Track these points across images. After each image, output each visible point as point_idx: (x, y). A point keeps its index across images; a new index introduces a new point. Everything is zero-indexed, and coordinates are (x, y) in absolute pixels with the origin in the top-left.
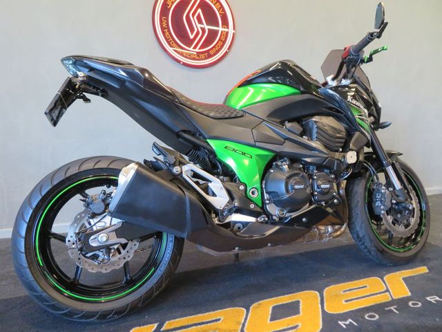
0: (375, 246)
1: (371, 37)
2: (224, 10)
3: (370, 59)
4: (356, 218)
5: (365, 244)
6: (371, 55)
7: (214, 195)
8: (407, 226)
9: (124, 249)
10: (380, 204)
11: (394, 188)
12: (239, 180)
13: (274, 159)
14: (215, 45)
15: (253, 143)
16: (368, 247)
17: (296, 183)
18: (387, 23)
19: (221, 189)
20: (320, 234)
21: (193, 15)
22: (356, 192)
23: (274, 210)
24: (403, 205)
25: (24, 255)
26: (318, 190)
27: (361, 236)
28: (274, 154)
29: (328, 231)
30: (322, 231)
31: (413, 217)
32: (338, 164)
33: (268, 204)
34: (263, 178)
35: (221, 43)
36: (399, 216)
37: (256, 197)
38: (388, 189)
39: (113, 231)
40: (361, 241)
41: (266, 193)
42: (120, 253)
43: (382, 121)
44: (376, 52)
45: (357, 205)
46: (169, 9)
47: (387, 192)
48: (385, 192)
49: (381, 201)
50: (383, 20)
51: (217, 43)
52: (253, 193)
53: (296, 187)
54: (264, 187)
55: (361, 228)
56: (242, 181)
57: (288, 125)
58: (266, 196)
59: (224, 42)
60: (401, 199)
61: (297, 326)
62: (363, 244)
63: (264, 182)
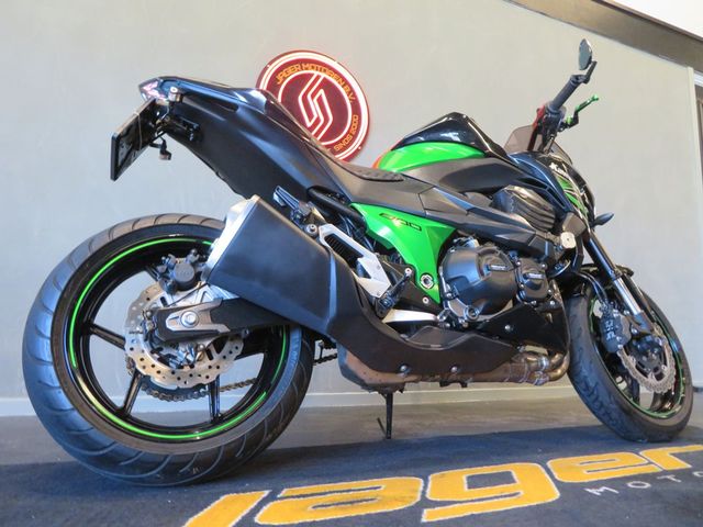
0: (617, 402)
1: (575, 82)
2: (354, 95)
3: (575, 121)
4: (580, 357)
5: (600, 399)
6: (576, 113)
7: (366, 275)
8: (659, 377)
9: (218, 351)
10: (613, 335)
11: (631, 313)
12: (403, 260)
13: (455, 235)
14: (342, 139)
15: (421, 211)
16: (605, 404)
17: (494, 262)
18: (595, 63)
19: (378, 267)
20: (529, 368)
21: (313, 96)
22: (575, 316)
23: (461, 311)
24: (649, 338)
25: (49, 342)
26: (526, 281)
27: (592, 384)
28: (452, 229)
29: (542, 365)
30: (533, 365)
31: (665, 364)
32: (550, 248)
33: (450, 299)
34: (439, 262)
35: (349, 138)
36: (644, 358)
37: (432, 288)
38: (622, 313)
39: (205, 310)
40: (593, 393)
41: (447, 282)
42: (211, 358)
43: (597, 213)
44: (583, 106)
45: (579, 336)
46: (280, 85)
47: (622, 317)
48: (619, 317)
49: (615, 331)
50: (591, 58)
51: (345, 137)
52: (426, 281)
53: (494, 267)
54: (441, 274)
55: (591, 370)
56: (407, 261)
57: (470, 195)
58: (446, 288)
59: (355, 137)
60: (644, 329)
61: (518, 494)
62: (597, 399)
63: (441, 268)
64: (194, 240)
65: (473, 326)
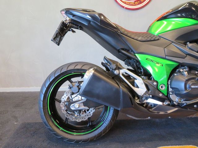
7: (137, 87)
9: (88, 111)
12: (153, 78)
13: (178, 67)
17: (193, 84)
23: (175, 99)
25: (42, 109)
28: (177, 64)
33: (171, 94)
34: (169, 78)
37: (164, 90)
39: (82, 103)
41: (171, 87)
42: (86, 113)
52: (162, 87)
53: (192, 87)
54: (169, 84)
56: (155, 79)
58: (170, 90)
63: (170, 81)
64: (80, 73)
65: (179, 105)
